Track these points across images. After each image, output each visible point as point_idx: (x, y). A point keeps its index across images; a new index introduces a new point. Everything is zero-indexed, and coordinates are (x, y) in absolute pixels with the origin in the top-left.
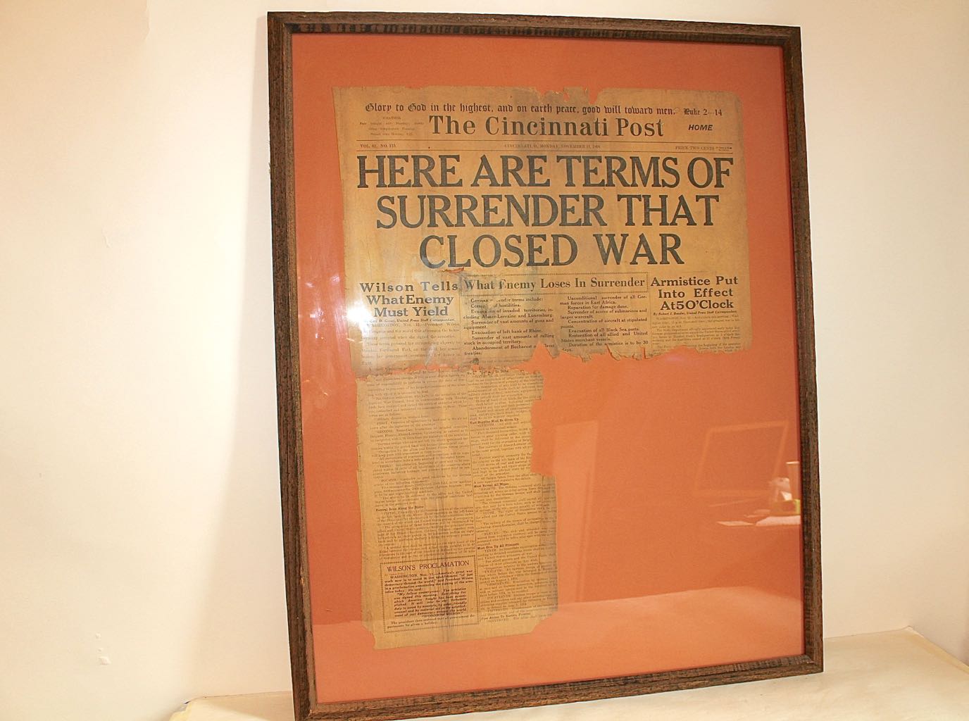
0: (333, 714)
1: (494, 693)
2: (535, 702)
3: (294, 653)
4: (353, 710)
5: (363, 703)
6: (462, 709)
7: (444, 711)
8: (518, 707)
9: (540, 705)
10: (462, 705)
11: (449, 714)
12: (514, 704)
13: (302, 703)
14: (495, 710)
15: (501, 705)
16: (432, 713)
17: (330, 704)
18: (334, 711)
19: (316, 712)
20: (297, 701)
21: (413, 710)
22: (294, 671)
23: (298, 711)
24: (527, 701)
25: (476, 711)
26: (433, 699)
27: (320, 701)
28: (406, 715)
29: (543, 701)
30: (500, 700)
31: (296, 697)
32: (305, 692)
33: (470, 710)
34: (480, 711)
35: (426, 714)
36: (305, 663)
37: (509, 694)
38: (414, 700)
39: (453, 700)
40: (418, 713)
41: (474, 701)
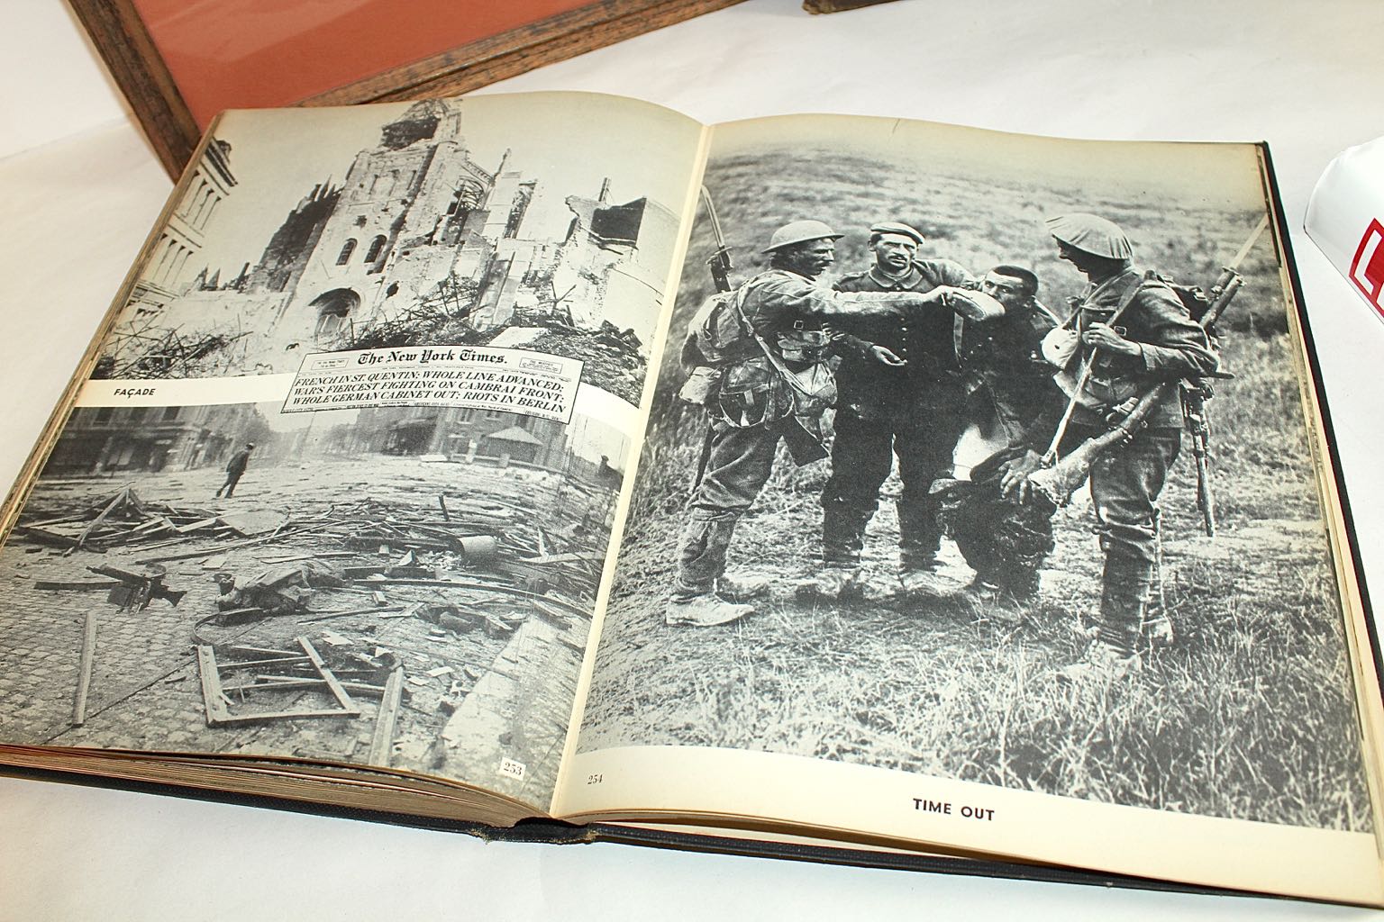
1: (579, 16)
2: (670, 17)
3: (103, 40)
6: (517, 67)
7: (481, 78)
8: (637, 34)
9: (683, 19)
10: (515, 57)
11: (493, 81)
12: (628, 29)
13: (171, 141)
14: (590, 50)
15: (599, 38)
20: (158, 140)
22: (122, 78)
23: (170, 159)
24: (654, 16)
25: (549, 62)
26: (449, 61)
29: (688, 10)
30: (595, 29)
33: (536, 64)
34: (557, 60)
36: (136, 55)
37: (611, 11)
38: (408, 71)
41: (539, 44)
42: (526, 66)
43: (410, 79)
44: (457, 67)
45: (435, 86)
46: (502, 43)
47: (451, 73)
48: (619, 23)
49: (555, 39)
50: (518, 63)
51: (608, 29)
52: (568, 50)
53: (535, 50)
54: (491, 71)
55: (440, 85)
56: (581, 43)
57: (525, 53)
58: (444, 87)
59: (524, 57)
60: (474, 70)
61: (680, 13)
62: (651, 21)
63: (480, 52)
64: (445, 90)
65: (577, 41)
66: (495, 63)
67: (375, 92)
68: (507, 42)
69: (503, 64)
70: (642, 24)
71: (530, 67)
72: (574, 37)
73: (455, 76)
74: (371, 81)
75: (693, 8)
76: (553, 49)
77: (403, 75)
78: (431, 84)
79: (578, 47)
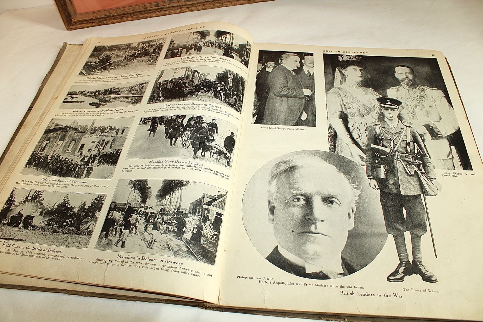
0: (90, 20)
2: (230, 3)
4: (102, 17)
5: (109, 11)
6: (179, 10)
7: (167, 12)
8: (218, 7)
9: (234, 5)
10: (179, 7)
11: (171, 14)
12: (216, 5)
13: (66, 14)
14: (203, 9)
15: (206, 6)
16: (158, 14)
17: (85, 14)
18: (89, 18)
19: (76, 20)
20: (62, 13)
21: (145, 13)
24: (225, 2)
25: (189, 11)
26: (157, 5)
27: (78, 12)
28: (141, 16)
29: (236, 2)
30: (205, 3)
31: (61, 10)
32: (65, 7)
33: (185, 11)
34: (192, 11)
35: (155, 15)
38: (144, 6)
39: (170, 6)
40: (149, 15)
41: (187, 5)
42: (182, 11)
43: (144, 8)
44: (160, 7)
45: (152, 12)
46: (175, 2)
47: (158, 9)
48: (213, 3)
49: (192, 4)
50: (179, 9)
51: (209, 4)
52: (196, 8)
53: (185, 7)
54: (171, 11)
55: (154, 12)
56: (201, 6)
57: (182, 7)
58: (155, 13)
59: (182, 8)
60: (165, 9)
61: (233, 3)
62: (224, 4)
63: (168, 4)
64: (155, 14)
65: (199, 6)
66: (172, 8)
67: (133, 11)
68: (177, 2)
69: (175, 9)
70: (221, 4)
71: (183, 11)
72: (198, 5)
73: (159, 10)
74: (132, 7)
75: (238, 2)
76: (191, 7)
77: (142, 7)
78: (151, 11)
79: (199, 8)
